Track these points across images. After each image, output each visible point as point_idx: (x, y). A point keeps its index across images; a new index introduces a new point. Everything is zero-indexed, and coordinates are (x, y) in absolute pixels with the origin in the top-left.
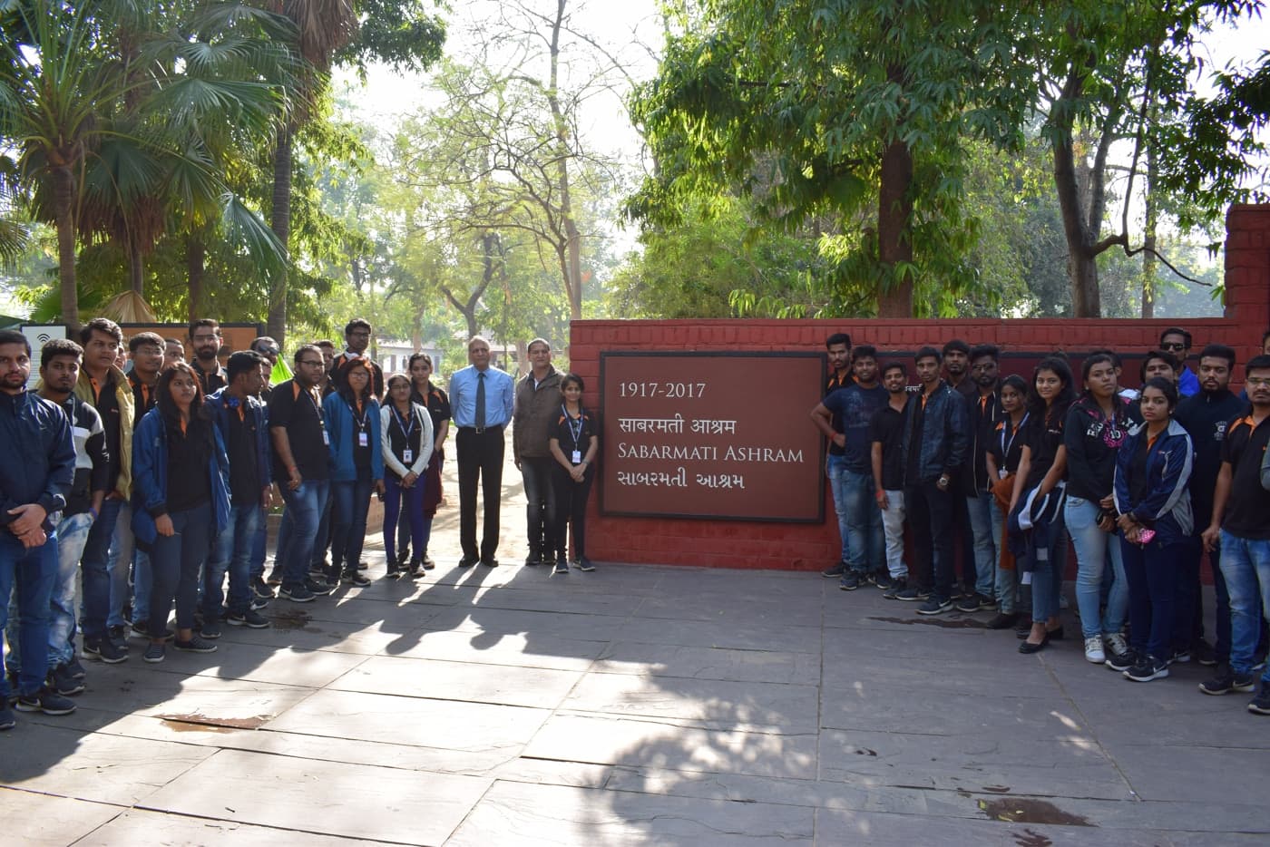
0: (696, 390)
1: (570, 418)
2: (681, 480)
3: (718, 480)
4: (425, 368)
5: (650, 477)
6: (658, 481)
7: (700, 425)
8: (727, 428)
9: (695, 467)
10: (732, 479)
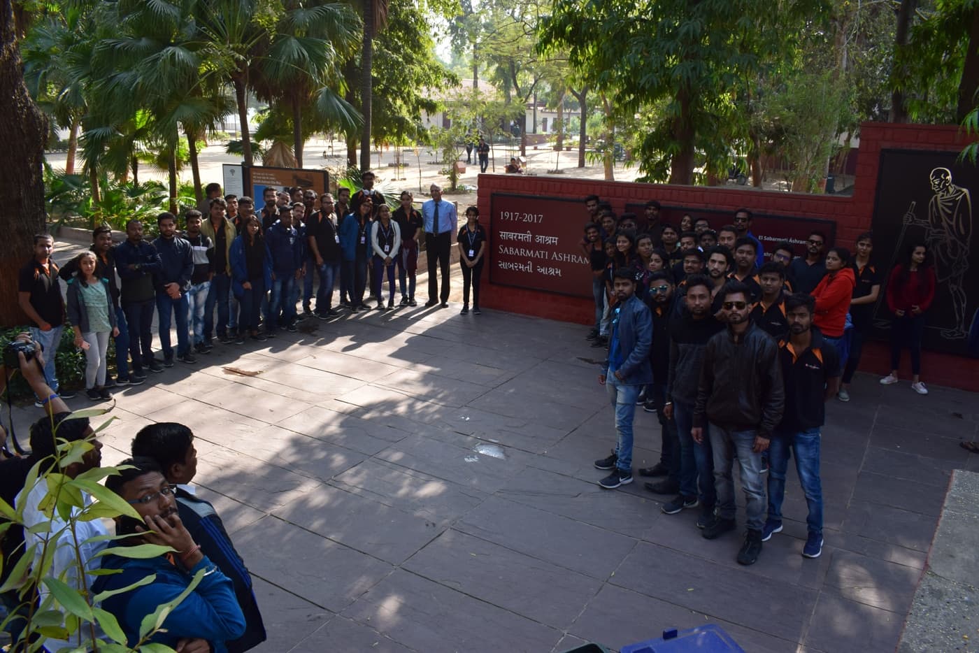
0: (538, 218)
1: (469, 231)
2: (529, 269)
3: (548, 270)
4: (408, 200)
5: (514, 265)
6: (518, 268)
7: (540, 239)
8: (553, 242)
9: (537, 262)
10: (555, 271)
